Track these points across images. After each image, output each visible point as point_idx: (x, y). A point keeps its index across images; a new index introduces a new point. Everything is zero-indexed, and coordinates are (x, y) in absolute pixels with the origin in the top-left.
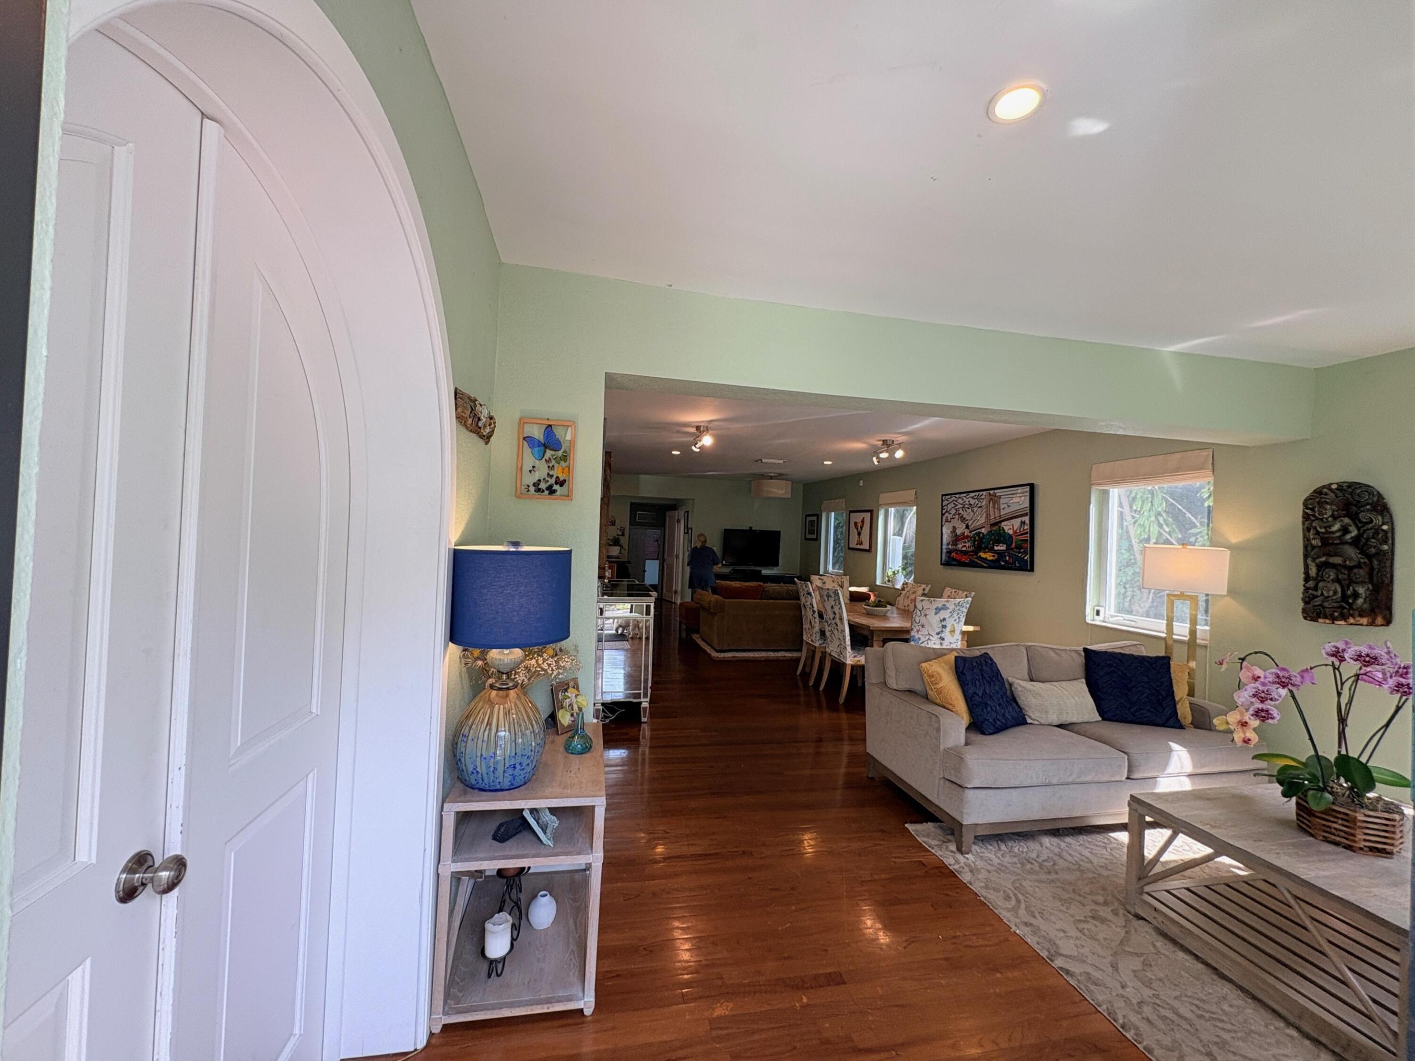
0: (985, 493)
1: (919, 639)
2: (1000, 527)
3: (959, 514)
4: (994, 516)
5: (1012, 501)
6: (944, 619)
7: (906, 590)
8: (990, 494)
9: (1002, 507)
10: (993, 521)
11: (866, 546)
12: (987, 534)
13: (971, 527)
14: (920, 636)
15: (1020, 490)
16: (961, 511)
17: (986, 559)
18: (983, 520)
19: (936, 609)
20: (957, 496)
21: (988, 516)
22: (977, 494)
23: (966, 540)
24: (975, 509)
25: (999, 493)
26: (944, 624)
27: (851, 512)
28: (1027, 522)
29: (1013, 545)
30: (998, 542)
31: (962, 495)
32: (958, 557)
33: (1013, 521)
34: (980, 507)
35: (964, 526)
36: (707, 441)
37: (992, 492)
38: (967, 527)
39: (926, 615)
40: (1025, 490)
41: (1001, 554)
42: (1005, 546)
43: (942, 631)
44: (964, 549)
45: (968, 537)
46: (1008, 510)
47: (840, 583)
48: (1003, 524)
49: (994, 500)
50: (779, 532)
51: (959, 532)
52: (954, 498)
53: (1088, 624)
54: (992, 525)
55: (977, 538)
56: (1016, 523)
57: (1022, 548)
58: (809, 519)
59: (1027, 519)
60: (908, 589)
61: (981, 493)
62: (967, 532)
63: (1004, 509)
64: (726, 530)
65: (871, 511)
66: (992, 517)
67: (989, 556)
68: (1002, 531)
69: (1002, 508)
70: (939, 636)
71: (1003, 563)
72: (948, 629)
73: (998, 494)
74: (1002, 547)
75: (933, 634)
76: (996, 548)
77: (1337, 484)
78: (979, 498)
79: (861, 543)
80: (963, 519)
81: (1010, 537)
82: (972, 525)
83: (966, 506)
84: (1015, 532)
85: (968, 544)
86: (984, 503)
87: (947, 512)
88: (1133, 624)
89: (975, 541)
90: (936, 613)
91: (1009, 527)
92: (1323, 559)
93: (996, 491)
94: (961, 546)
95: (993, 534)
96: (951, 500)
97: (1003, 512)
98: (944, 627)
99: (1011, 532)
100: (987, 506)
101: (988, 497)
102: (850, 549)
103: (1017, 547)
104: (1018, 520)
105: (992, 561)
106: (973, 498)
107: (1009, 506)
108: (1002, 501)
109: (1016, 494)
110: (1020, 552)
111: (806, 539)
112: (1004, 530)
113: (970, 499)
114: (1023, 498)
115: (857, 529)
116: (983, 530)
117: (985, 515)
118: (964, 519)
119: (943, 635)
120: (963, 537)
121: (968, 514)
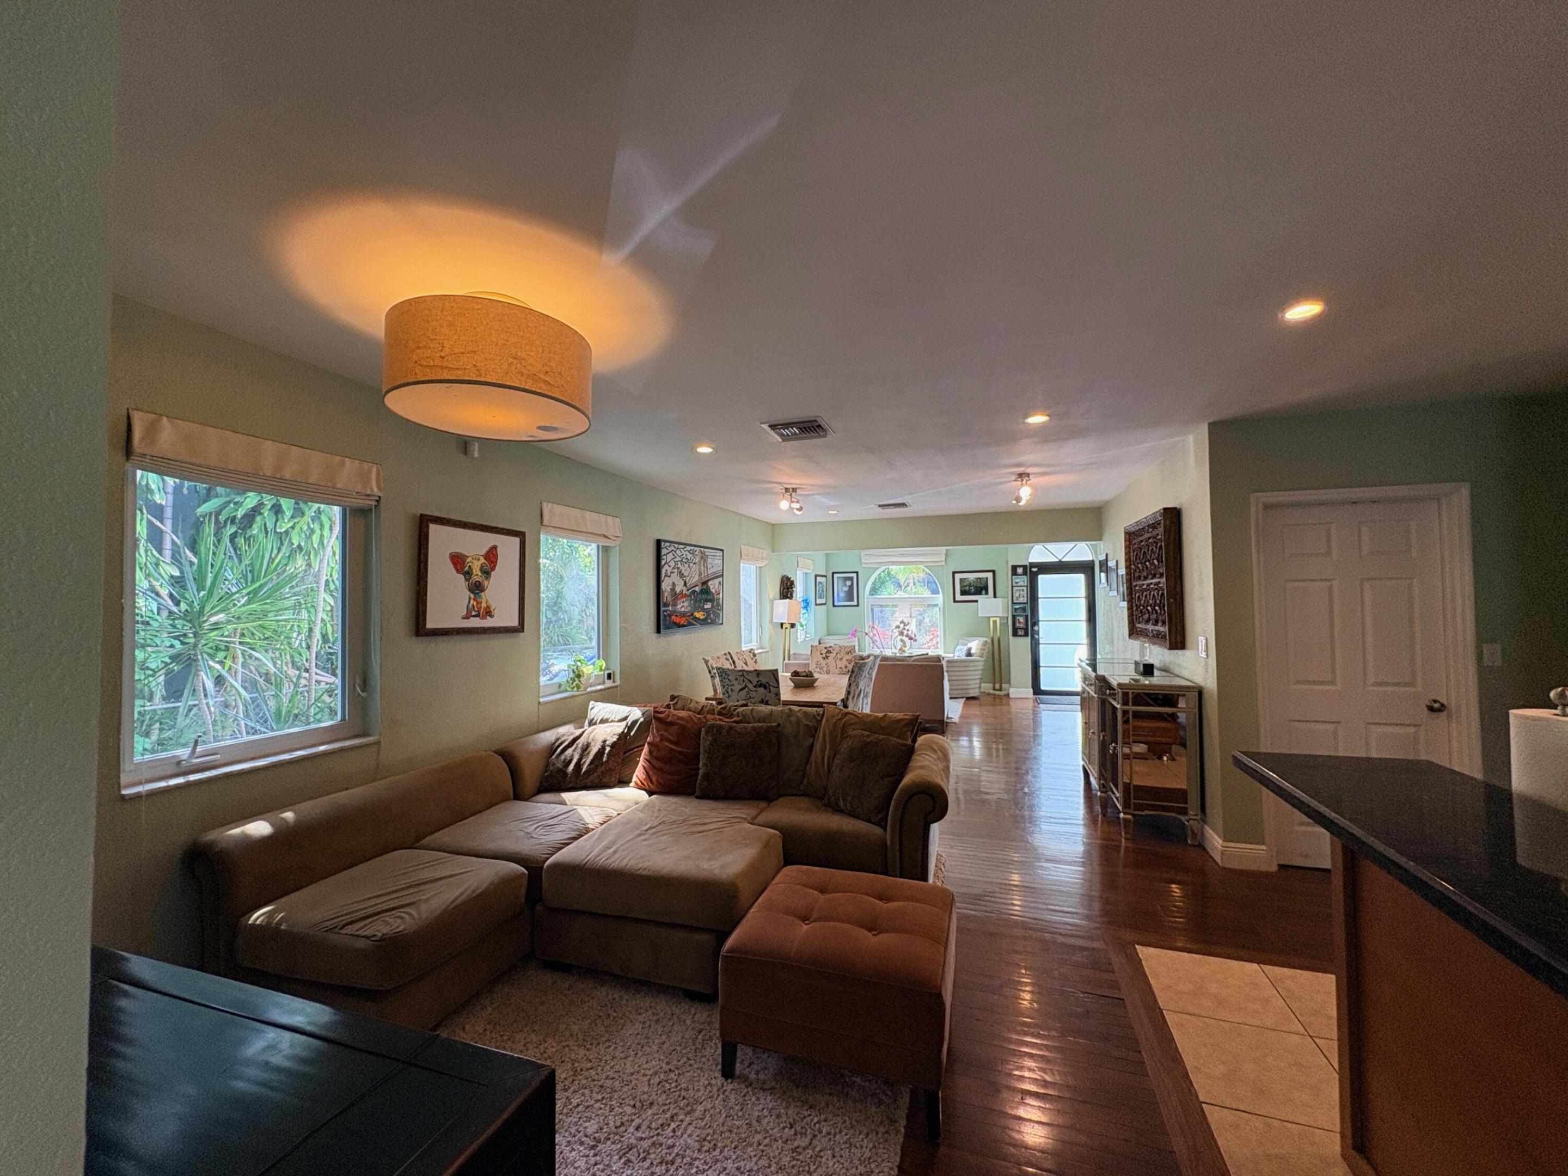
0: (698, 549)
2: (708, 586)
3: (678, 568)
5: (714, 563)
10: (704, 580)
11: (506, 616)
12: (700, 593)
13: (688, 585)
16: (679, 565)
17: (700, 619)
18: (697, 578)
21: (700, 574)
22: (692, 548)
23: (685, 600)
24: (691, 566)
28: (721, 582)
30: (707, 601)
32: (677, 620)
33: (714, 581)
34: (695, 564)
35: (682, 583)
37: (703, 550)
38: (685, 584)
40: (719, 554)
41: (708, 612)
42: (711, 604)
44: (683, 610)
49: (706, 559)
51: (678, 590)
52: (672, 548)
54: (702, 584)
55: (693, 597)
56: (717, 583)
59: (721, 580)
61: (696, 549)
62: (685, 591)
63: (710, 569)
66: (703, 575)
67: (702, 616)
69: (708, 567)
71: (710, 621)
73: (706, 554)
76: (705, 607)
78: (694, 554)
80: (681, 575)
81: (714, 596)
82: (689, 582)
83: (684, 560)
85: (686, 604)
86: (698, 560)
87: (666, 563)
89: (691, 600)
93: (706, 550)
94: (680, 606)
95: (704, 593)
96: (670, 549)
97: (709, 572)
99: (714, 591)
100: (700, 564)
101: (700, 555)
103: (717, 605)
104: (718, 581)
105: (703, 620)
106: (689, 551)
107: (713, 567)
108: (709, 561)
109: (717, 556)
110: (717, 609)
112: (710, 589)
113: (687, 553)
114: (719, 561)
116: (697, 589)
117: (698, 572)
120: (682, 595)
121: (685, 569)
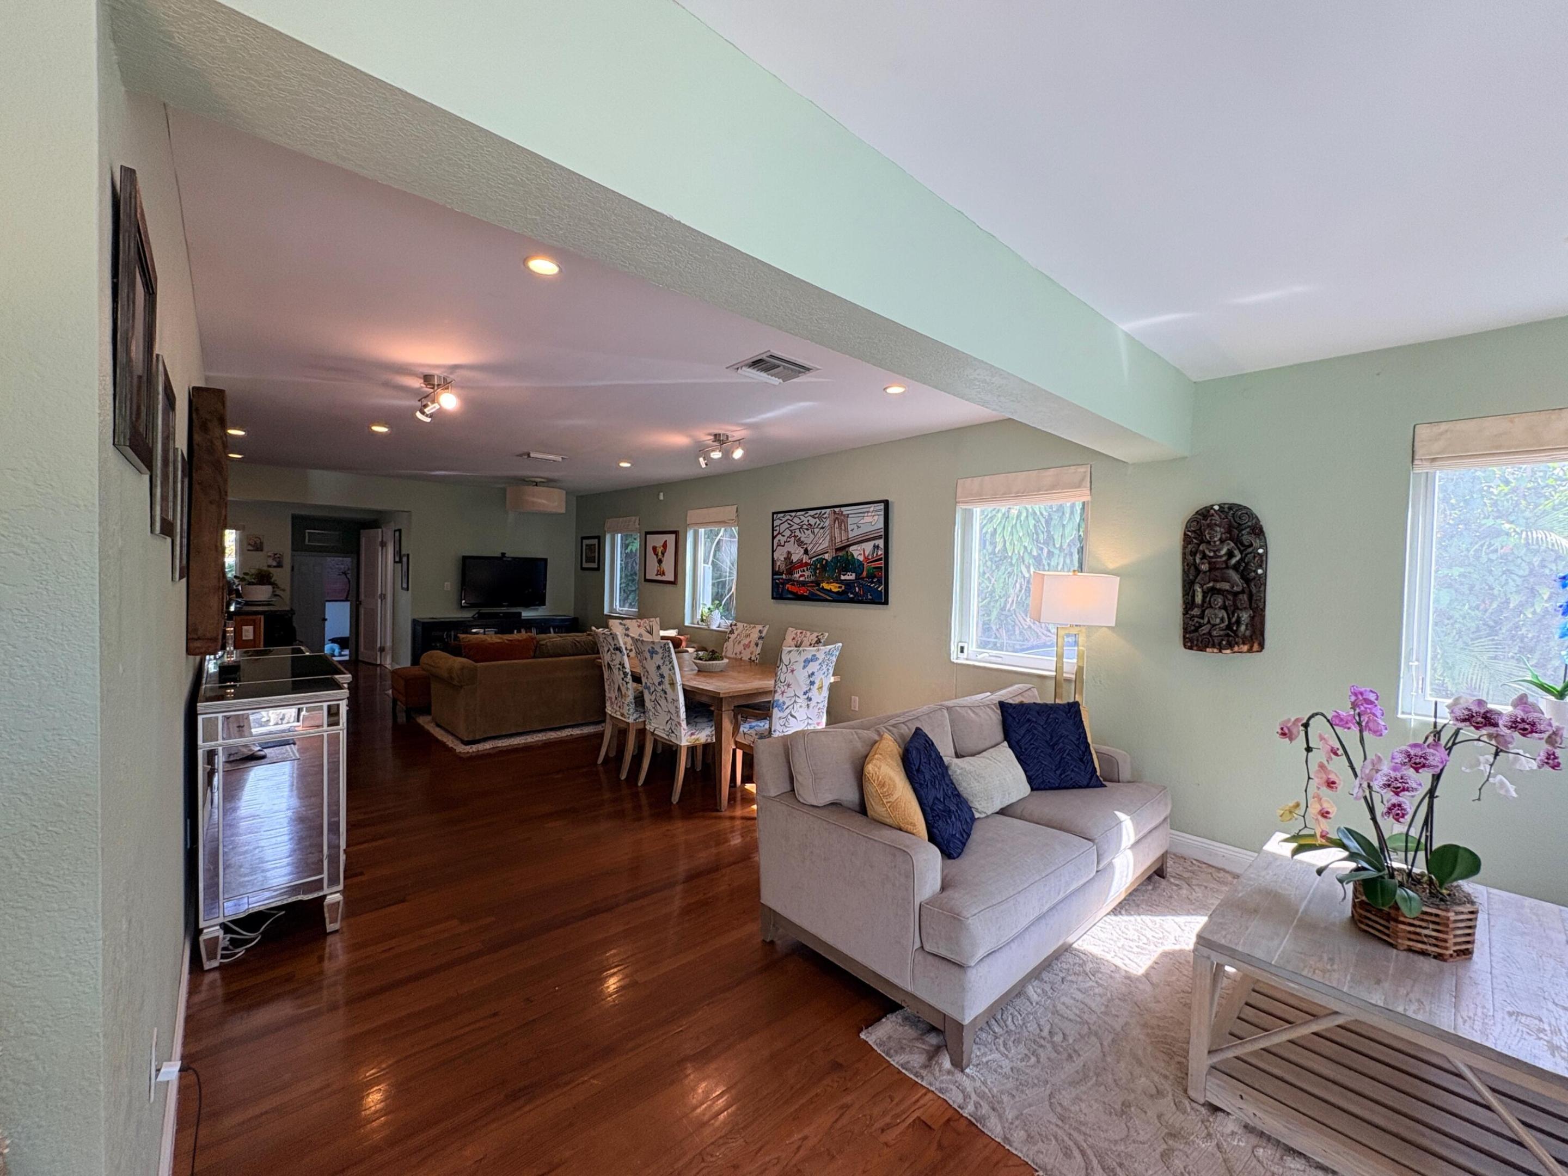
0: (828, 511)
1: (784, 703)
2: (847, 552)
3: (795, 536)
4: (840, 539)
5: (862, 521)
6: (813, 674)
7: (736, 633)
8: (835, 512)
9: (850, 528)
10: (839, 545)
11: (670, 577)
12: (832, 561)
13: (811, 553)
14: (784, 699)
15: (872, 508)
16: (797, 533)
17: (830, 591)
18: (826, 544)
19: (805, 662)
20: (793, 514)
21: (833, 539)
22: (818, 511)
23: (805, 568)
24: (816, 531)
25: (845, 510)
26: (811, 679)
27: (647, 533)
28: (882, 546)
29: (865, 574)
30: (846, 570)
31: (799, 513)
32: (794, 589)
33: (864, 545)
34: (822, 528)
35: (802, 551)
36: (449, 401)
37: (837, 510)
38: (806, 552)
39: (792, 671)
40: (878, 508)
41: (849, 584)
42: (854, 574)
43: (810, 689)
44: (801, 579)
45: (807, 564)
46: (856, 532)
47: (649, 629)
48: (851, 548)
49: (840, 520)
50: (545, 560)
51: (795, 558)
52: (788, 517)
53: (953, 663)
54: (837, 550)
55: (818, 566)
56: (868, 547)
57: (875, 577)
58: (586, 542)
59: (881, 543)
60: (739, 631)
61: (823, 511)
62: (806, 559)
63: (852, 530)
64: (465, 559)
65: (676, 533)
66: (838, 540)
67: (834, 587)
68: (849, 558)
69: (849, 530)
70: (806, 697)
71: (852, 596)
72: (816, 686)
73: (844, 513)
74: (850, 577)
75: (800, 694)
76: (843, 578)
77: (1219, 505)
78: (820, 517)
79: (663, 574)
80: (800, 543)
81: (861, 564)
82: (811, 550)
83: (805, 527)
84: (866, 558)
85: (806, 573)
86: (827, 524)
87: (779, 533)
88: (999, 660)
89: (816, 568)
90: (805, 667)
91: (859, 552)
92: (1211, 584)
93: (843, 509)
94: (798, 575)
95: (838, 561)
96: (784, 519)
97: (851, 535)
98: (812, 683)
99: (861, 558)
100: (832, 527)
101: (832, 517)
102: (646, 580)
103: (868, 577)
104: (871, 544)
105: (838, 593)
106: (813, 517)
107: (858, 527)
108: (850, 521)
109: (868, 512)
110: (872, 582)
111: (583, 569)
112: (853, 556)
113: (810, 518)
114: (876, 518)
115: (657, 555)
116: (826, 556)
117: (828, 537)
118: (802, 542)
119: (810, 694)
120: (801, 564)
121: (806, 537)
